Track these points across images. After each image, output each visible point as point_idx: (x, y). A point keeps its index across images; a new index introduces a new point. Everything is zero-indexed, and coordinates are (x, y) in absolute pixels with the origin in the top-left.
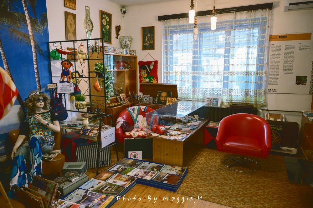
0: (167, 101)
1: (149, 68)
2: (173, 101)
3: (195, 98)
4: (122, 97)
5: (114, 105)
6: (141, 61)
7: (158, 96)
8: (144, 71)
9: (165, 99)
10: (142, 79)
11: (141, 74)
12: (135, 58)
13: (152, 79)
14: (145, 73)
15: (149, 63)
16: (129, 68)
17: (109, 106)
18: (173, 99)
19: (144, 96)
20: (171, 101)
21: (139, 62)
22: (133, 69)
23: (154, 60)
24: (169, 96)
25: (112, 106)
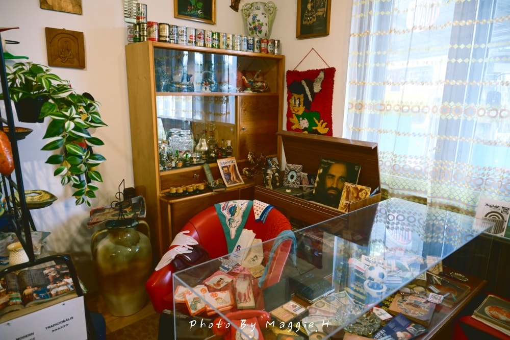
0: (344, 195)
1: (311, 90)
2: (362, 195)
3: (439, 195)
4: (223, 168)
5: (185, 192)
6: (292, 70)
7: (320, 174)
8: (299, 98)
9: (340, 187)
10: (291, 120)
11: (291, 106)
12: (279, 61)
13: (317, 121)
14: (299, 104)
15: (311, 75)
16: (260, 88)
17: (169, 192)
18: (362, 190)
19: (289, 167)
20: (355, 195)
21: (289, 72)
22: (273, 91)
23: (326, 67)
24: (350, 177)
25: (176, 193)
